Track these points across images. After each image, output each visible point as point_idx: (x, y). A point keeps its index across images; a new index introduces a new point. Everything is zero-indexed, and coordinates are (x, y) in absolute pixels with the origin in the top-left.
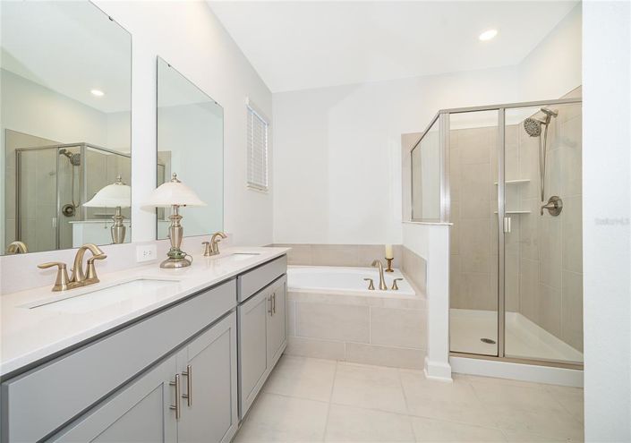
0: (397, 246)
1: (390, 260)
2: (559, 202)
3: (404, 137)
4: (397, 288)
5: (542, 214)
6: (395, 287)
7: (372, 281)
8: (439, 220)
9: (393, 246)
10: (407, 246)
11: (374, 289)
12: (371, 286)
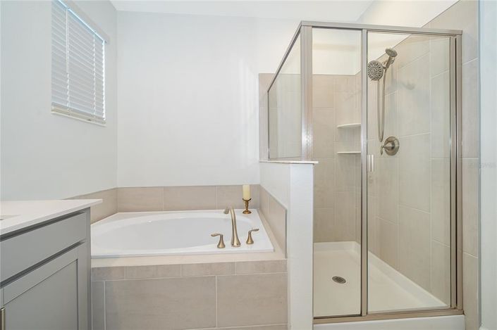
0: (255, 186)
1: (247, 202)
2: (396, 143)
3: (262, 77)
4: (252, 242)
5: (382, 154)
6: (250, 241)
7: (222, 237)
8: (300, 158)
9: (251, 185)
10: (265, 186)
11: (224, 246)
12: (221, 243)
